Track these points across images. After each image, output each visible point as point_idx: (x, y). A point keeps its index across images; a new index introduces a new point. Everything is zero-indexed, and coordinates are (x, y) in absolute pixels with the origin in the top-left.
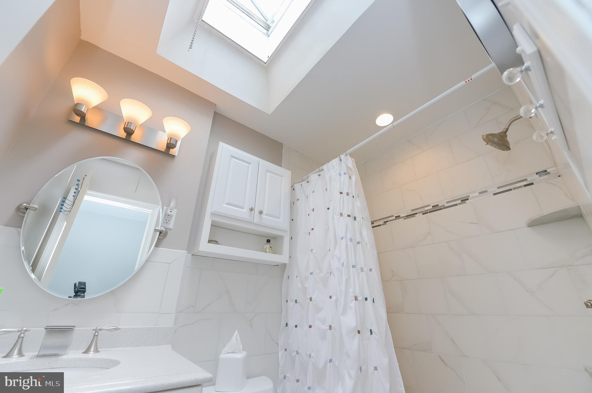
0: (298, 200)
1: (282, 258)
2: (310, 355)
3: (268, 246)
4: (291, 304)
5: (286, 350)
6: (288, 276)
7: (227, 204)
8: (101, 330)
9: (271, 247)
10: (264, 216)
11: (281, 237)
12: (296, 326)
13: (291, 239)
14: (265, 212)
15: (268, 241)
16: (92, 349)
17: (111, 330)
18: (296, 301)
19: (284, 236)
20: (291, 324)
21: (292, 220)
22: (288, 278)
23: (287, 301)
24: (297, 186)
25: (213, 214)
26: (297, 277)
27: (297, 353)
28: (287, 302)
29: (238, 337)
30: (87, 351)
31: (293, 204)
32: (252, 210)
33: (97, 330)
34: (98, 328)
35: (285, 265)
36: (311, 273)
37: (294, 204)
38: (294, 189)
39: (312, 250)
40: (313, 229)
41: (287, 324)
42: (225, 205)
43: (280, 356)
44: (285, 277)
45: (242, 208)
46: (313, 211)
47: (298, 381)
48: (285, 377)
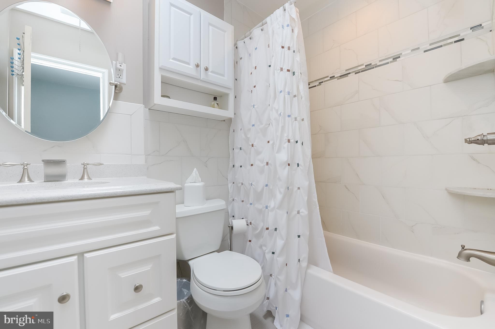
0: (241, 58)
1: (228, 113)
2: (252, 184)
3: (215, 102)
4: (236, 151)
5: (234, 183)
6: (234, 130)
7: (174, 59)
8: (88, 164)
9: (217, 104)
10: (210, 73)
11: (227, 95)
12: (241, 166)
13: (236, 98)
14: (210, 70)
15: (215, 99)
16: (86, 177)
17: (97, 165)
18: (241, 149)
19: (229, 93)
20: (237, 165)
21: (236, 79)
22: (234, 132)
23: (233, 149)
24: (240, 44)
25: (161, 69)
26: (241, 130)
27: (242, 184)
28: (233, 150)
29: (197, 173)
30: (82, 178)
31: (236, 63)
32: (197, 66)
33: (85, 165)
34: (85, 163)
35: (230, 120)
36: (253, 125)
38: (237, 48)
39: (254, 105)
40: (255, 87)
41: (234, 166)
42: (171, 60)
43: (229, 187)
44: (231, 130)
45: (188, 64)
46: (255, 69)
47: (243, 201)
48: (233, 200)
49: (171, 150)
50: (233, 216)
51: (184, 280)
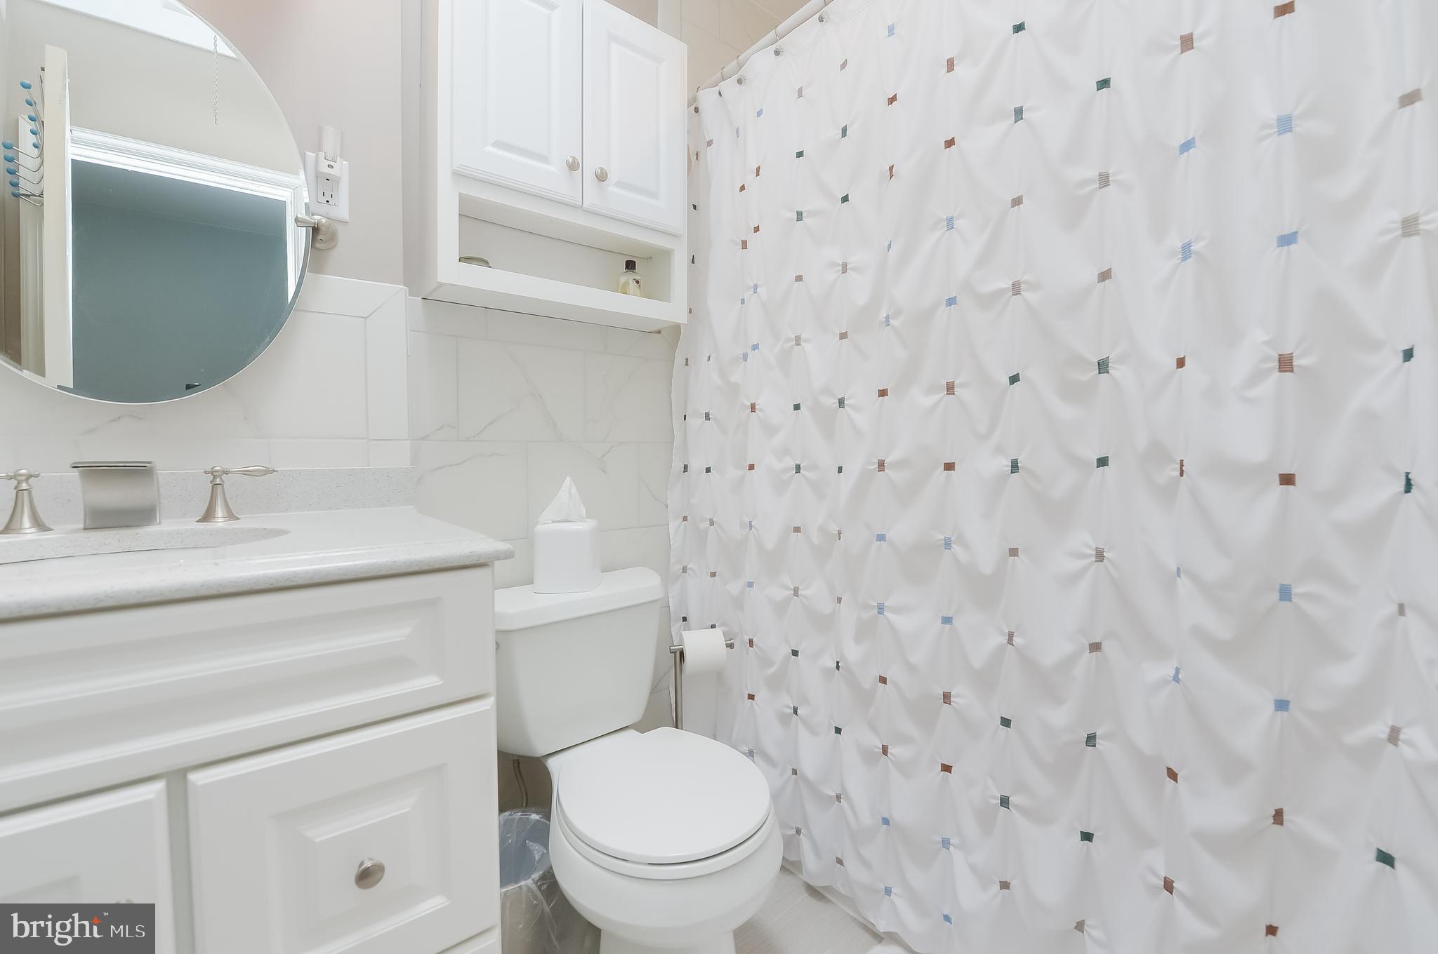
0: (710, 143)
1: (670, 311)
3: (630, 277)
4: (695, 422)
5: (685, 519)
6: (687, 360)
7: (498, 144)
8: (226, 473)
9: (637, 282)
10: (612, 189)
11: (666, 254)
12: (708, 470)
13: (693, 262)
14: (613, 177)
15: (630, 265)
16: (220, 512)
17: (257, 474)
18: (707, 416)
19: (674, 250)
20: (697, 465)
21: (695, 207)
22: (687, 364)
23: (685, 416)
24: (707, 98)
25: (458, 175)
26: (709, 360)
27: (712, 523)
28: (685, 419)
29: (574, 490)
30: (208, 516)
31: (695, 157)
32: (573, 166)
33: (215, 474)
34: (218, 468)
35: (676, 329)
37: (697, 158)
38: (696, 110)
40: (756, 229)
41: (686, 468)
42: (490, 149)
43: (671, 530)
44: (679, 360)
45: (544, 159)
46: (758, 175)
47: (713, 574)
48: (684, 570)
49: (493, 422)
50: (685, 619)
51: (535, 817)
